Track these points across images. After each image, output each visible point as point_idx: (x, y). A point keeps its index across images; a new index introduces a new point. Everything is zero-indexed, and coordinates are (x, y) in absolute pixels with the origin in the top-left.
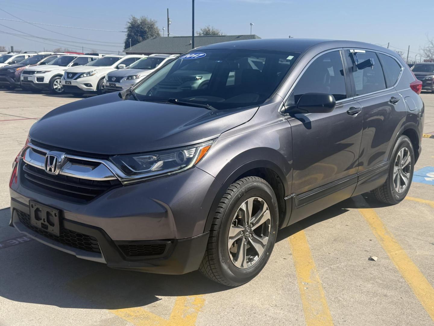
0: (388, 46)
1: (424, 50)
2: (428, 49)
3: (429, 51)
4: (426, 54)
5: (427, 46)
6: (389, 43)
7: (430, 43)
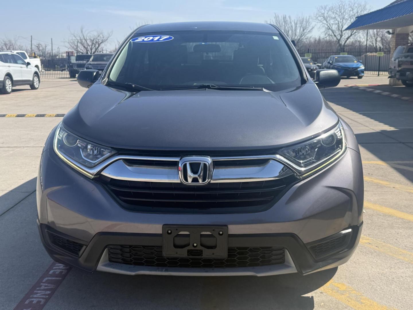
0: (32, 39)
1: (69, 43)
2: (72, 41)
3: (73, 43)
4: (71, 46)
5: (71, 38)
6: (32, 36)
7: (72, 36)
